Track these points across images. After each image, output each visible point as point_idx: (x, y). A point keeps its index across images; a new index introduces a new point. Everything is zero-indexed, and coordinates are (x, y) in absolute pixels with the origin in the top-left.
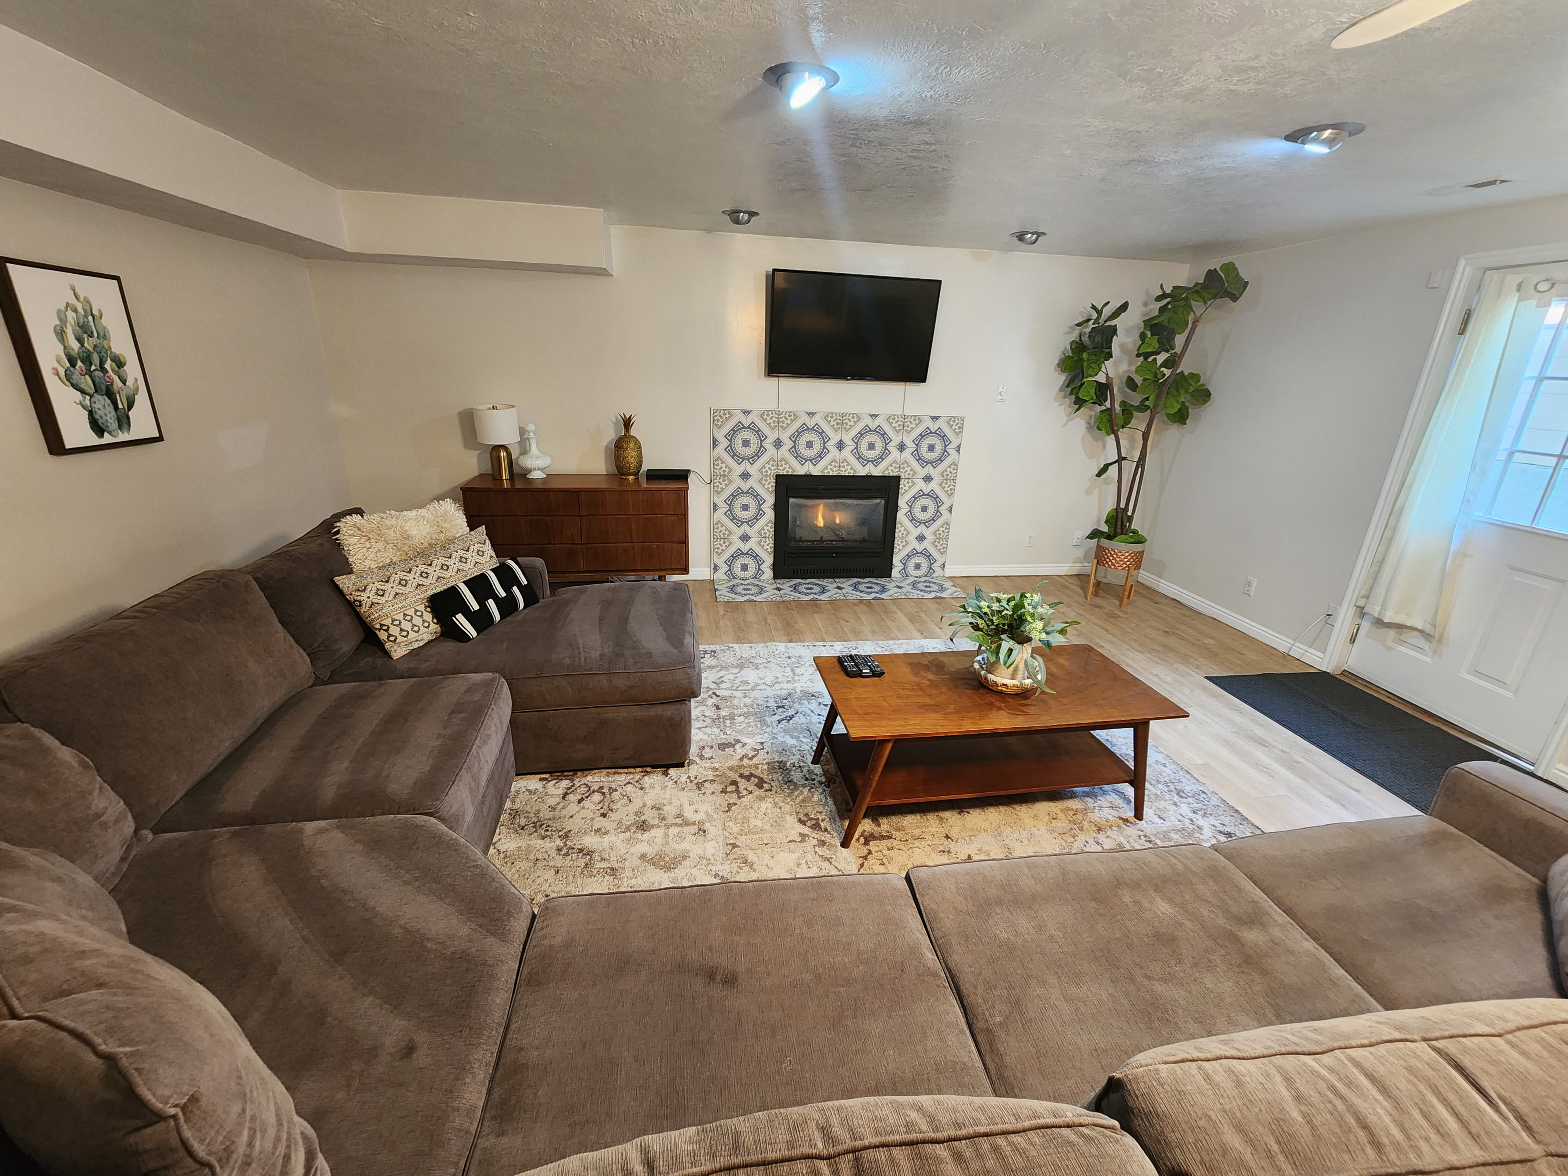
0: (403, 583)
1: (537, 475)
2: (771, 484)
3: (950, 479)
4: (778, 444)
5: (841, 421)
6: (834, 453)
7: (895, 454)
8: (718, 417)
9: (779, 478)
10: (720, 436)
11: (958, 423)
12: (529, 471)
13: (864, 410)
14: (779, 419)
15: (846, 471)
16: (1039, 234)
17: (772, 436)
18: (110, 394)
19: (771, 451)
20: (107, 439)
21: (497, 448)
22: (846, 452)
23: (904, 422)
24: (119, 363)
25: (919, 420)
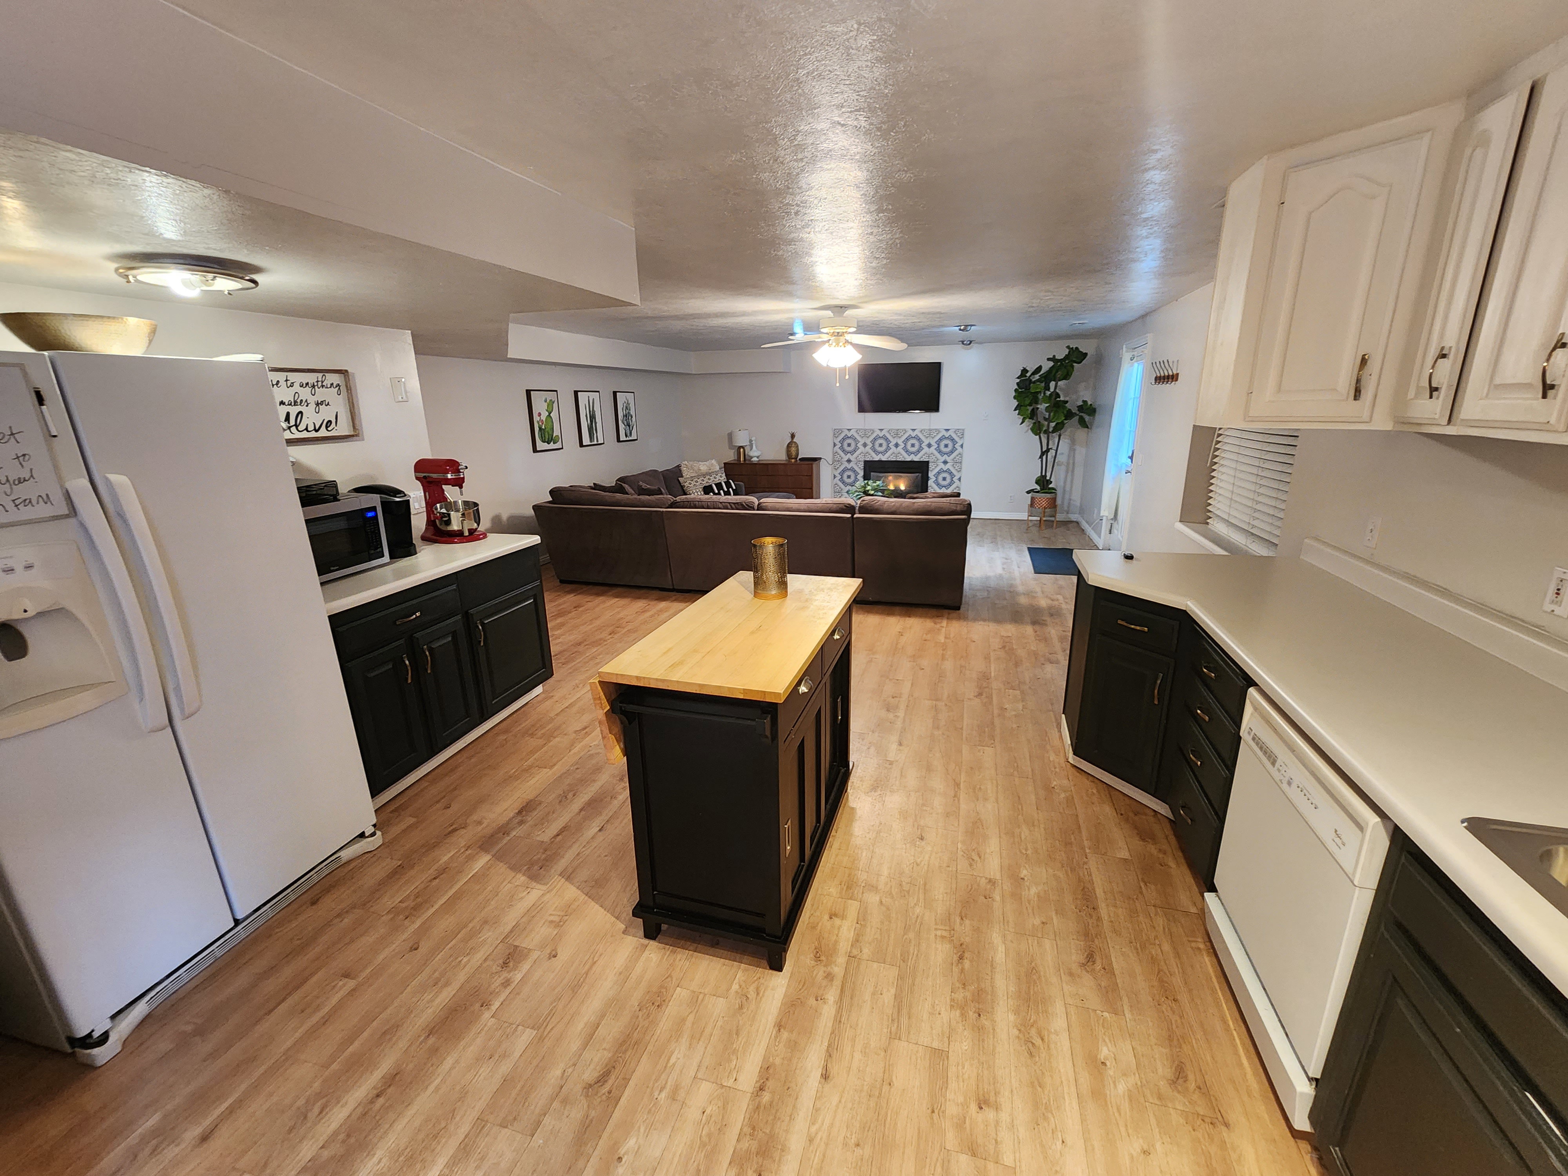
0: (697, 482)
1: (755, 459)
2: (862, 465)
3: (958, 462)
4: (865, 445)
5: (897, 433)
6: (893, 449)
7: (926, 449)
8: (837, 432)
9: (866, 462)
10: (837, 441)
11: (961, 433)
12: (752, 457)
13: (908, 427)
14: (866, 433)
15: (900, 459)
16: (971, 342)
17: (862, 441)
18: (629, 426)
19: (861, 449)
20: (628, 439)
21: (740, 447)
22: (900, 449)
23: (930, 433)
24: (632, 417)
25: (938, 431)
